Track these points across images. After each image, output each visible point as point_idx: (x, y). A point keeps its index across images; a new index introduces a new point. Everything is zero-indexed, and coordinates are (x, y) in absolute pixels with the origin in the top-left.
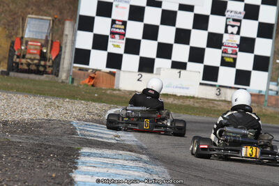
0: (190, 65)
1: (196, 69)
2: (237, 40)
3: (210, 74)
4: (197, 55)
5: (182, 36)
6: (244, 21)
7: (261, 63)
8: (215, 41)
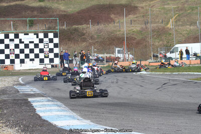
0: (35, 59)
1: (37, 60)
2: (48, 49)
3: (42, 61)
4: (37, 56)
5: (32, 51)
6: (49, 44)
7: (56, 55)
8: (42, 51)
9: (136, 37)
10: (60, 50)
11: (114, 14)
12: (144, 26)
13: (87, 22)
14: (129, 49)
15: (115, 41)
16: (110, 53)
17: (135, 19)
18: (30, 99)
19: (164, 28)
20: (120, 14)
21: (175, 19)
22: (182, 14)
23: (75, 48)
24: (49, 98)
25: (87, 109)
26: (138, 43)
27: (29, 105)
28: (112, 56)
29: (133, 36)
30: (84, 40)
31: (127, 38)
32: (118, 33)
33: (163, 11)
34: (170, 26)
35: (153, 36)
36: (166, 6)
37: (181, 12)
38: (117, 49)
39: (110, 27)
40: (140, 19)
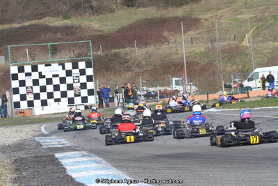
0: (62, 99)
1: (65, 100)
2: (79, 84)
3: (71, 101)
4: (64, 94)
5: (57, 88)
6: (80, 77)
7: (91, 92)
8: (70, 87)
9: (199, 61)
10: (96, 84)
11: (168, 31)
12: (209, 45)
13: (130, 44)
14: (191, 78)
15: (172, 68)
16: (165, 86)
17: (198, 36)
18: (57, 155)
19: (237, 47)
20: (176, 30)
21: (252, 33)
22: (262, 25)
23: (116, 81)
24: (83, 152)
25: (137, 164)
26: (203, 69)
27: (56, 163)
28: (168, 89)
29: (196, 60)
30: (128, 69)
31: (187, 63)
32: (175, 57)
33: (235, 23)
34: (246, 43)
35: (223, 58)
36: (239, 16)
37: (260, 23)
38: (174, 79)
39: (163, 49)
40: (204, 36)
